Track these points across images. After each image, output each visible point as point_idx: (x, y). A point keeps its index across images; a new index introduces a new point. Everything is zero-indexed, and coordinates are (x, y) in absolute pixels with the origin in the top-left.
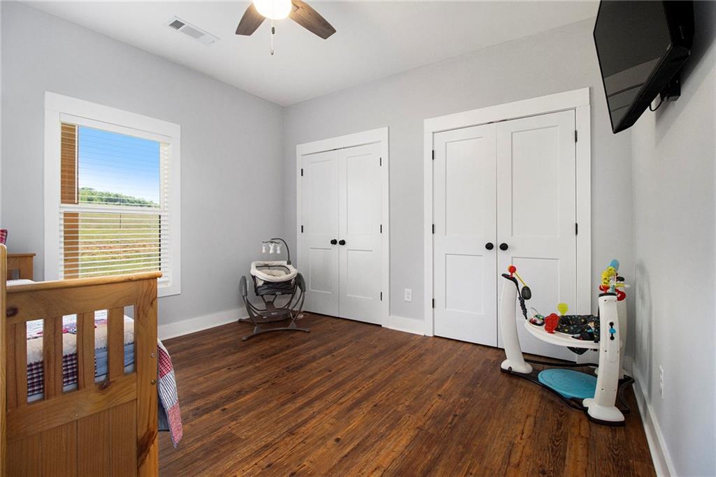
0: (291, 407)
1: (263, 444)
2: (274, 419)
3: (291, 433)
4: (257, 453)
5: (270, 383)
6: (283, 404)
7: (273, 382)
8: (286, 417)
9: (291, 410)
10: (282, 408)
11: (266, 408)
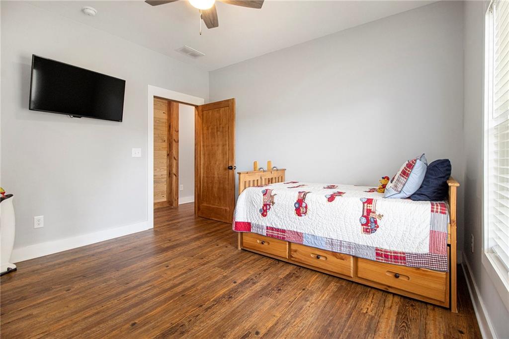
0: (188, 284)
1: (206, 265)
2: (200, 276)
3: (190, 270)
4: (208, 262)
5: (204, 306)
6: (193, 286)
7: (201, 308)
8: (192, 277)
9: (189, 282)
10: (193, 283)
11: (206, 283)
